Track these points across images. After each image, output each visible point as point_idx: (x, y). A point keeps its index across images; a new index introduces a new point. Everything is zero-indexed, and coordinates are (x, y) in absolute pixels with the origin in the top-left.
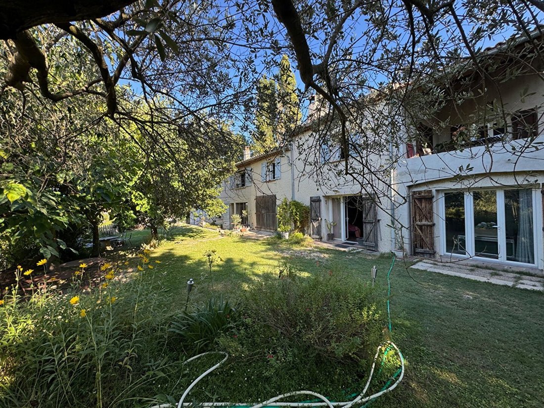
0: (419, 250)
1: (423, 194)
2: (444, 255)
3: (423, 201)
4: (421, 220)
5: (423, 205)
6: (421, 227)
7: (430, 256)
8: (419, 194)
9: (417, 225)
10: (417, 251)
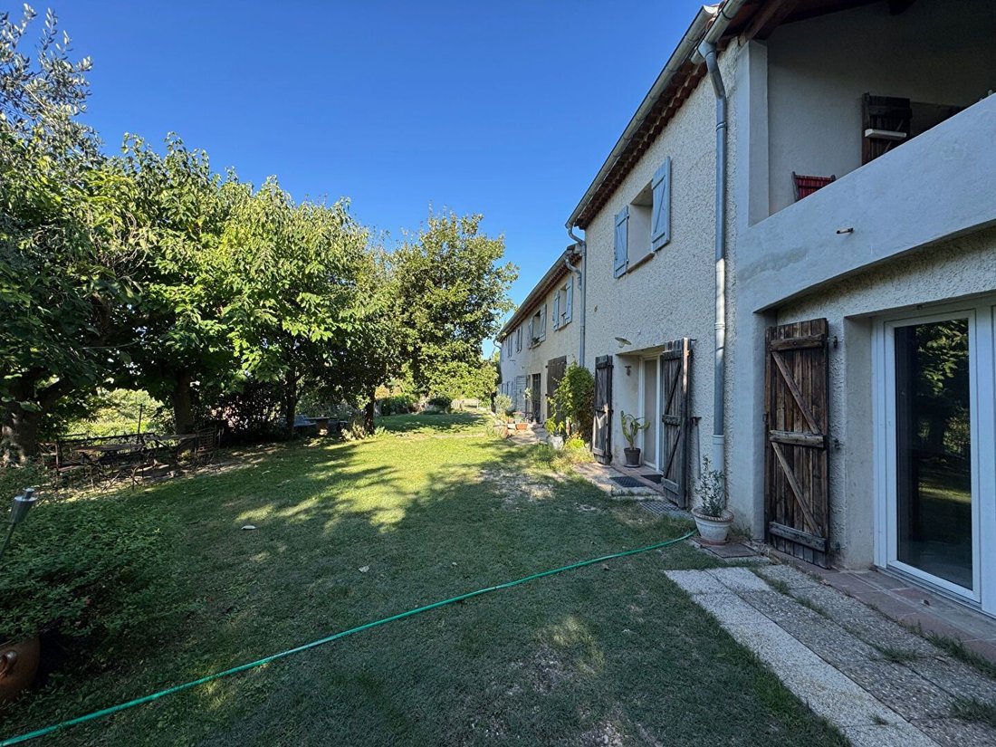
0: (781, 529)
1: (797, 335)
2: (889, 567)
3: (798, 359)
4: (789, 427)
5: (798, 371)
6: (788, 448)
7: (814, 558)
8: (787, 335)
9: (776, 441)
10: (774, 530)
